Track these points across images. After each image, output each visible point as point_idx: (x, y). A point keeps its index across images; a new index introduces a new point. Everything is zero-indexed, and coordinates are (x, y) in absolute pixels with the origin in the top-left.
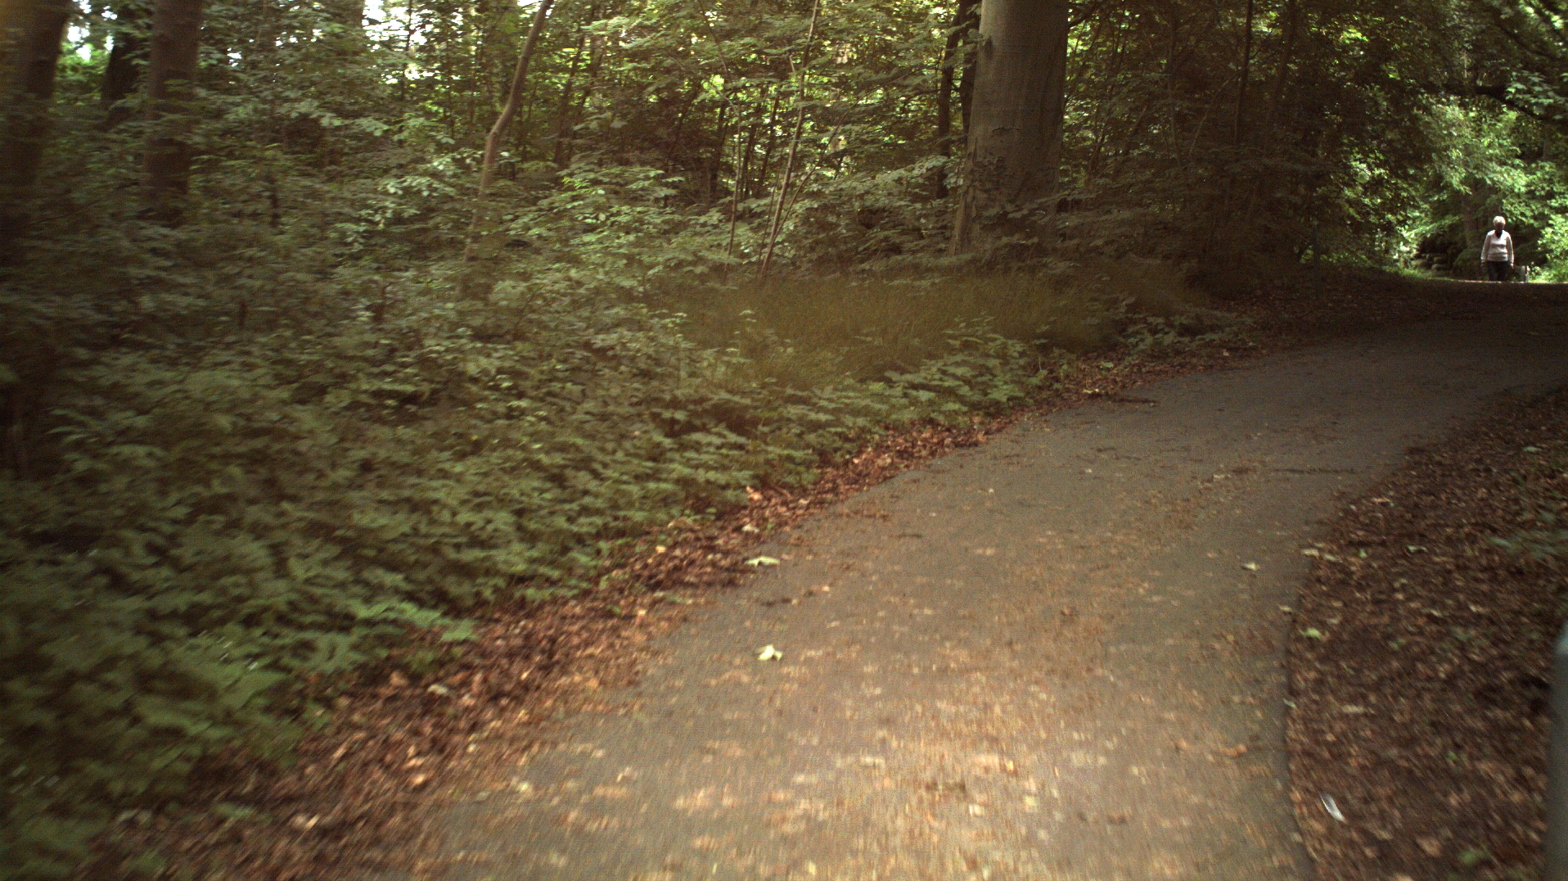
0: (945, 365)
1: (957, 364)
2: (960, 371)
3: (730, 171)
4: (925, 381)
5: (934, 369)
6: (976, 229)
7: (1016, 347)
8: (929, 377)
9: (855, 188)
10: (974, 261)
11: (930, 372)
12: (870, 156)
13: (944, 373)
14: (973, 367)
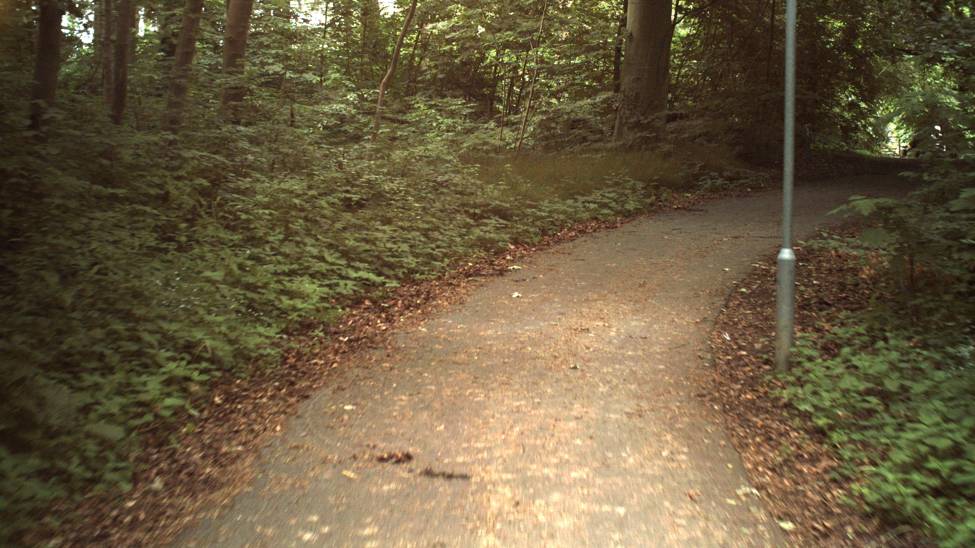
0: (604, 193)
1: (609, 192)
2: (611, 195)
3: (500, 100)
4: (593, 200)
6: (625, 128)
7: (640, 185)
8: (596, 198)
9: (566, 109)
10: (623, 145)
11: (597, 195)
12: (577, 92)
13: (603, 196)
14: (618, 194)
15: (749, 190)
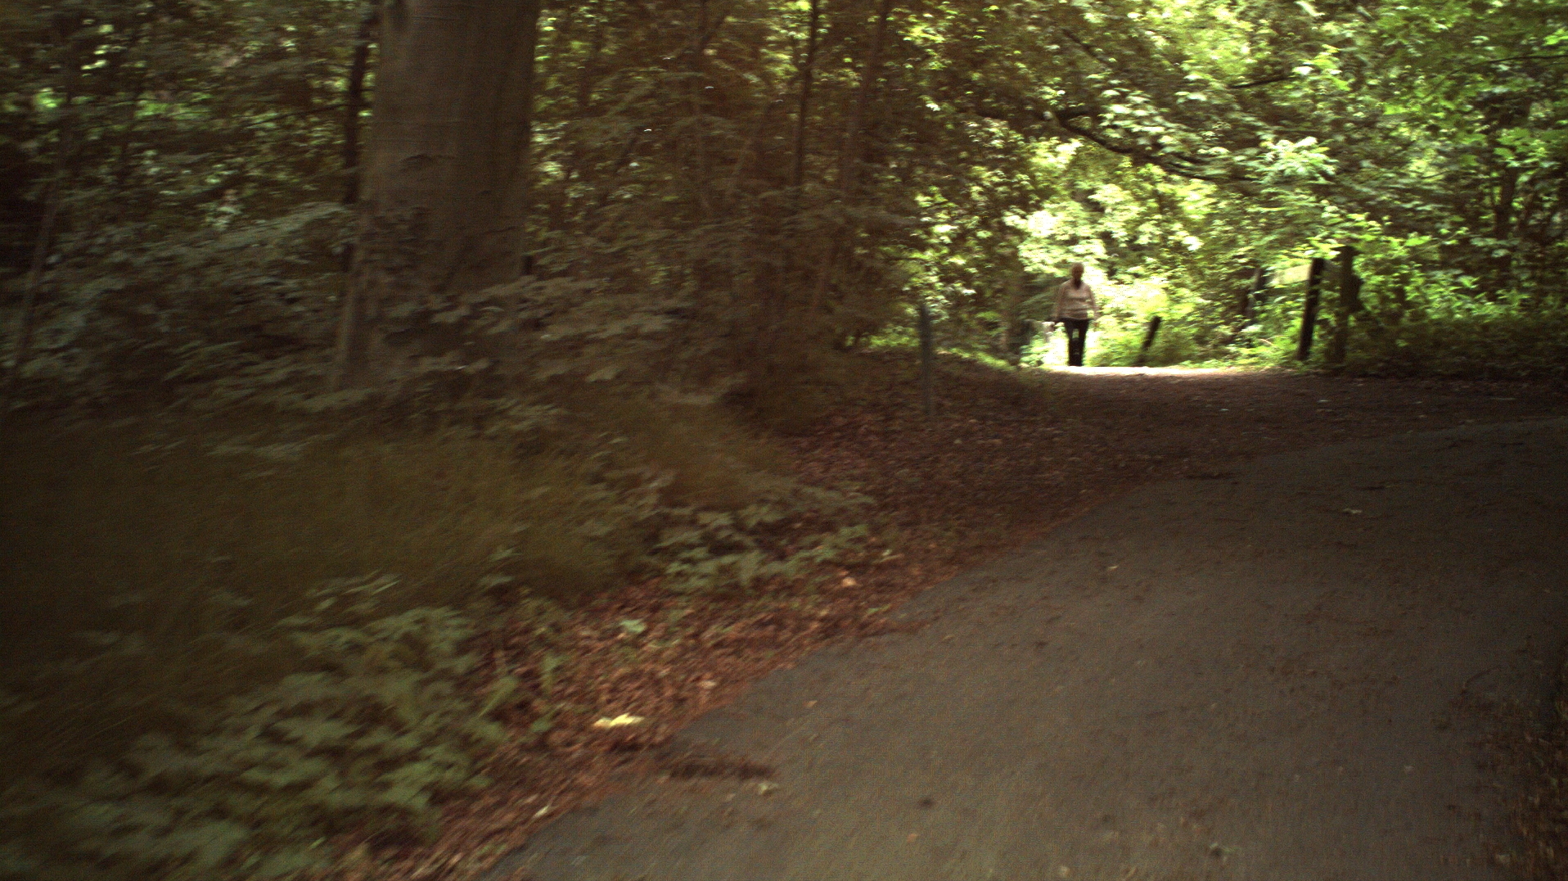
7: (448, 628)
15: (849, 582)
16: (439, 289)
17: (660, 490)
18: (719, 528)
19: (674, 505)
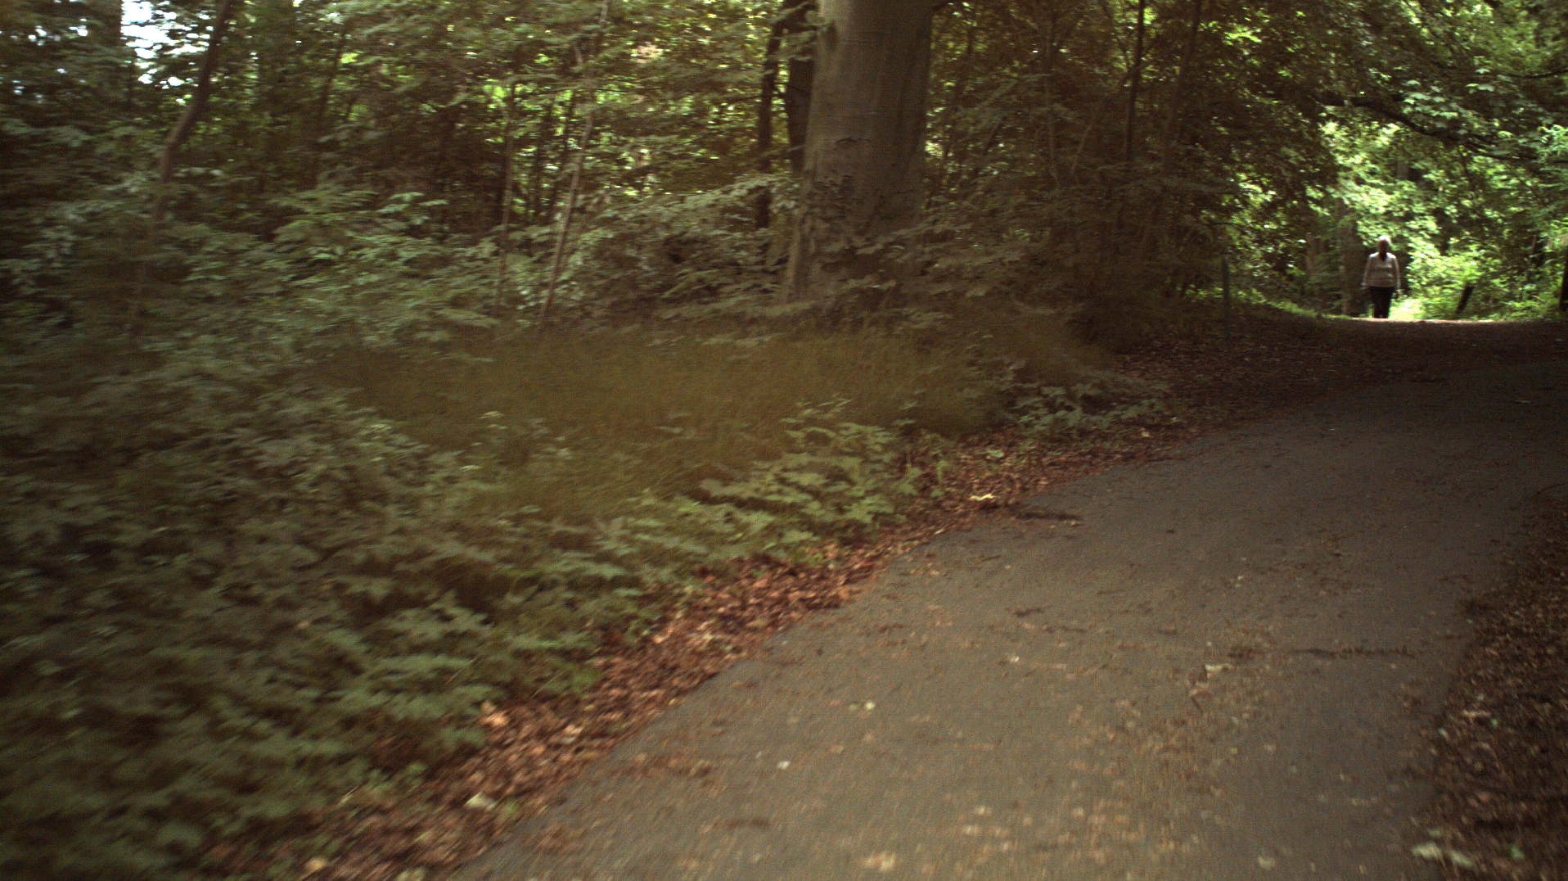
0: (785, 470)
1: (800, 469)
2: (807, 479)
4: (756, 495)
5: (770, 477)
6: (816, 268)
7: (878, 437)
8: (763, 489)
9: (660, 214)
10: (814, 311)
11: (763, 481)
12: (678, 174)
13: (782, 481)
14: (823, 471)
15: (1146, 435)
16: (860, 233)
17: (1015, 371)
18: (1056, 396)
19: (1024, 382)
